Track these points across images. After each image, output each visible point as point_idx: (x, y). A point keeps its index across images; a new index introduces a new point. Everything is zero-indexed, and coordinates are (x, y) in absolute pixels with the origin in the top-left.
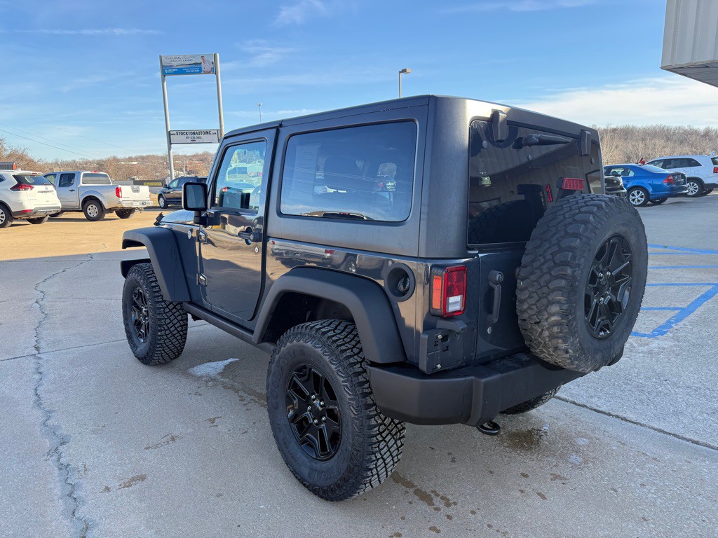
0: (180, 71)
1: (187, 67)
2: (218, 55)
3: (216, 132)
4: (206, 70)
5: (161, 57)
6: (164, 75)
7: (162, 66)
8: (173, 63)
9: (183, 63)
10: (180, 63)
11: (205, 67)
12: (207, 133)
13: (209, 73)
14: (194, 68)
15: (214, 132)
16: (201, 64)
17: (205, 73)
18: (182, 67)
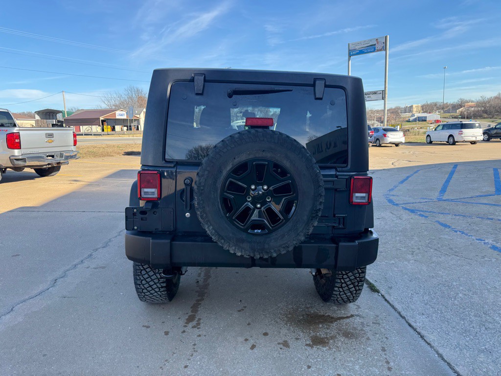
0: (361, 52)
1: (366, 48)
2: (388, 36)
3: (382, 92)
4: (378, 48)
5: (349, 44)
6: (350, 56)
7: (349, 50)
8: (357, 48)
9: (363, 46)
10: (361, 46)
11: (378, 47)
12: (375, 93)
13: (380, 50)
14: (372, 48)
15: (380, 92)
16: (375, 45)
17: (378, 51)
18: (363, 49)
